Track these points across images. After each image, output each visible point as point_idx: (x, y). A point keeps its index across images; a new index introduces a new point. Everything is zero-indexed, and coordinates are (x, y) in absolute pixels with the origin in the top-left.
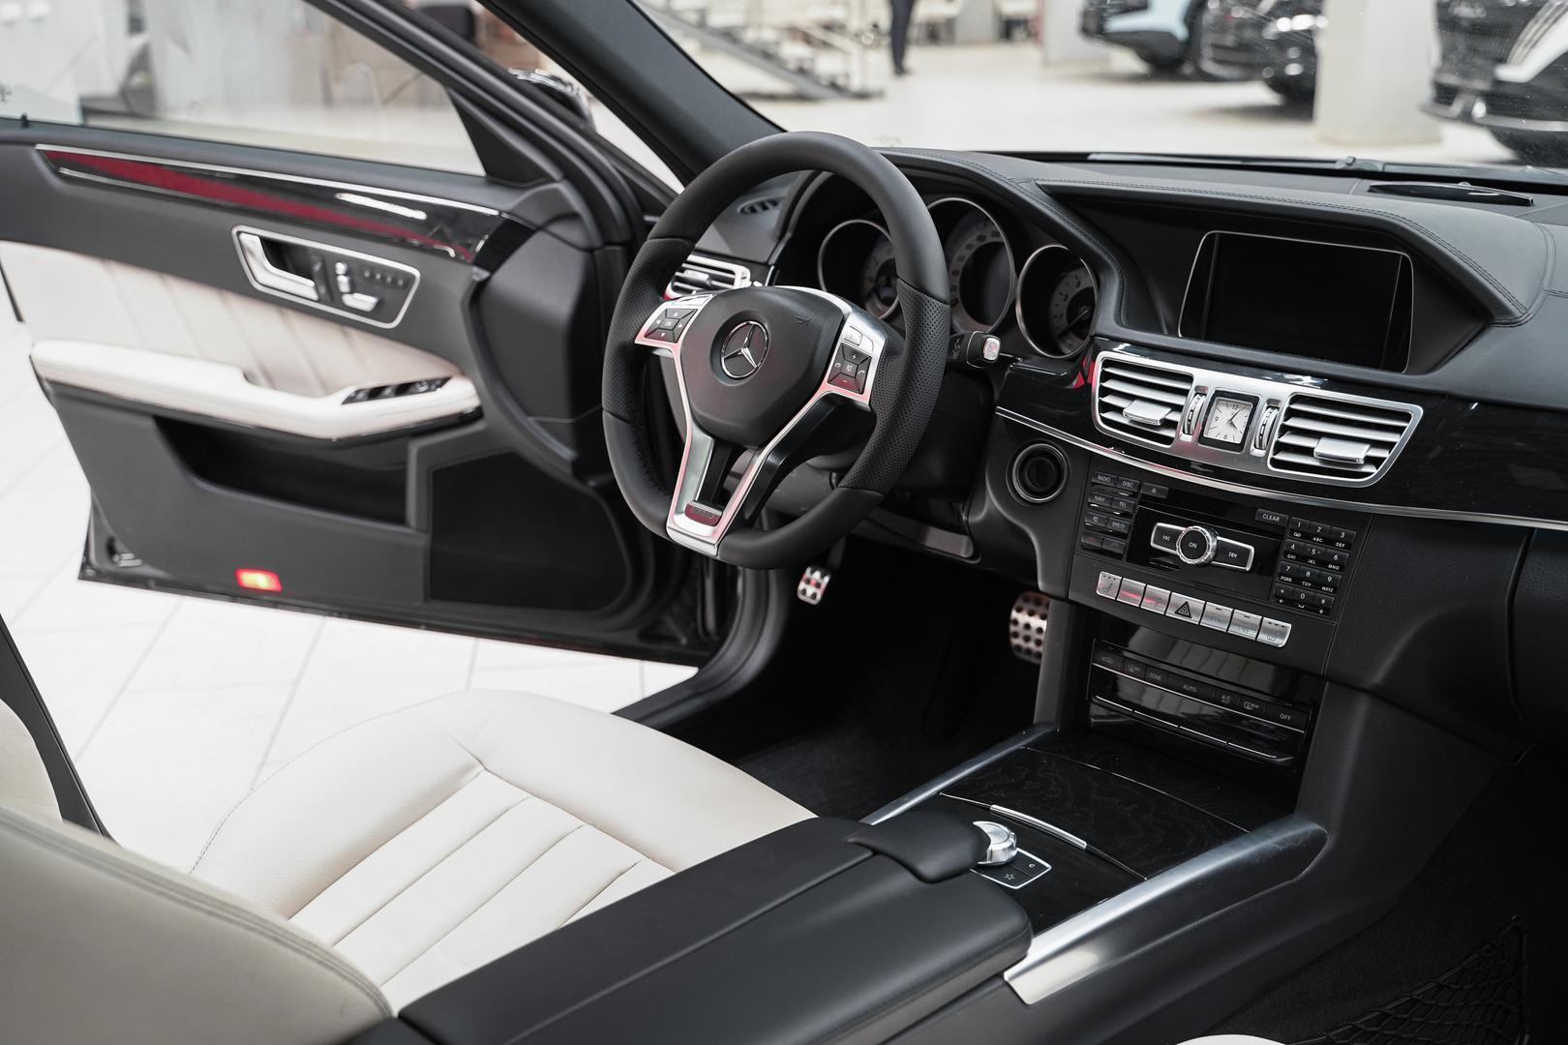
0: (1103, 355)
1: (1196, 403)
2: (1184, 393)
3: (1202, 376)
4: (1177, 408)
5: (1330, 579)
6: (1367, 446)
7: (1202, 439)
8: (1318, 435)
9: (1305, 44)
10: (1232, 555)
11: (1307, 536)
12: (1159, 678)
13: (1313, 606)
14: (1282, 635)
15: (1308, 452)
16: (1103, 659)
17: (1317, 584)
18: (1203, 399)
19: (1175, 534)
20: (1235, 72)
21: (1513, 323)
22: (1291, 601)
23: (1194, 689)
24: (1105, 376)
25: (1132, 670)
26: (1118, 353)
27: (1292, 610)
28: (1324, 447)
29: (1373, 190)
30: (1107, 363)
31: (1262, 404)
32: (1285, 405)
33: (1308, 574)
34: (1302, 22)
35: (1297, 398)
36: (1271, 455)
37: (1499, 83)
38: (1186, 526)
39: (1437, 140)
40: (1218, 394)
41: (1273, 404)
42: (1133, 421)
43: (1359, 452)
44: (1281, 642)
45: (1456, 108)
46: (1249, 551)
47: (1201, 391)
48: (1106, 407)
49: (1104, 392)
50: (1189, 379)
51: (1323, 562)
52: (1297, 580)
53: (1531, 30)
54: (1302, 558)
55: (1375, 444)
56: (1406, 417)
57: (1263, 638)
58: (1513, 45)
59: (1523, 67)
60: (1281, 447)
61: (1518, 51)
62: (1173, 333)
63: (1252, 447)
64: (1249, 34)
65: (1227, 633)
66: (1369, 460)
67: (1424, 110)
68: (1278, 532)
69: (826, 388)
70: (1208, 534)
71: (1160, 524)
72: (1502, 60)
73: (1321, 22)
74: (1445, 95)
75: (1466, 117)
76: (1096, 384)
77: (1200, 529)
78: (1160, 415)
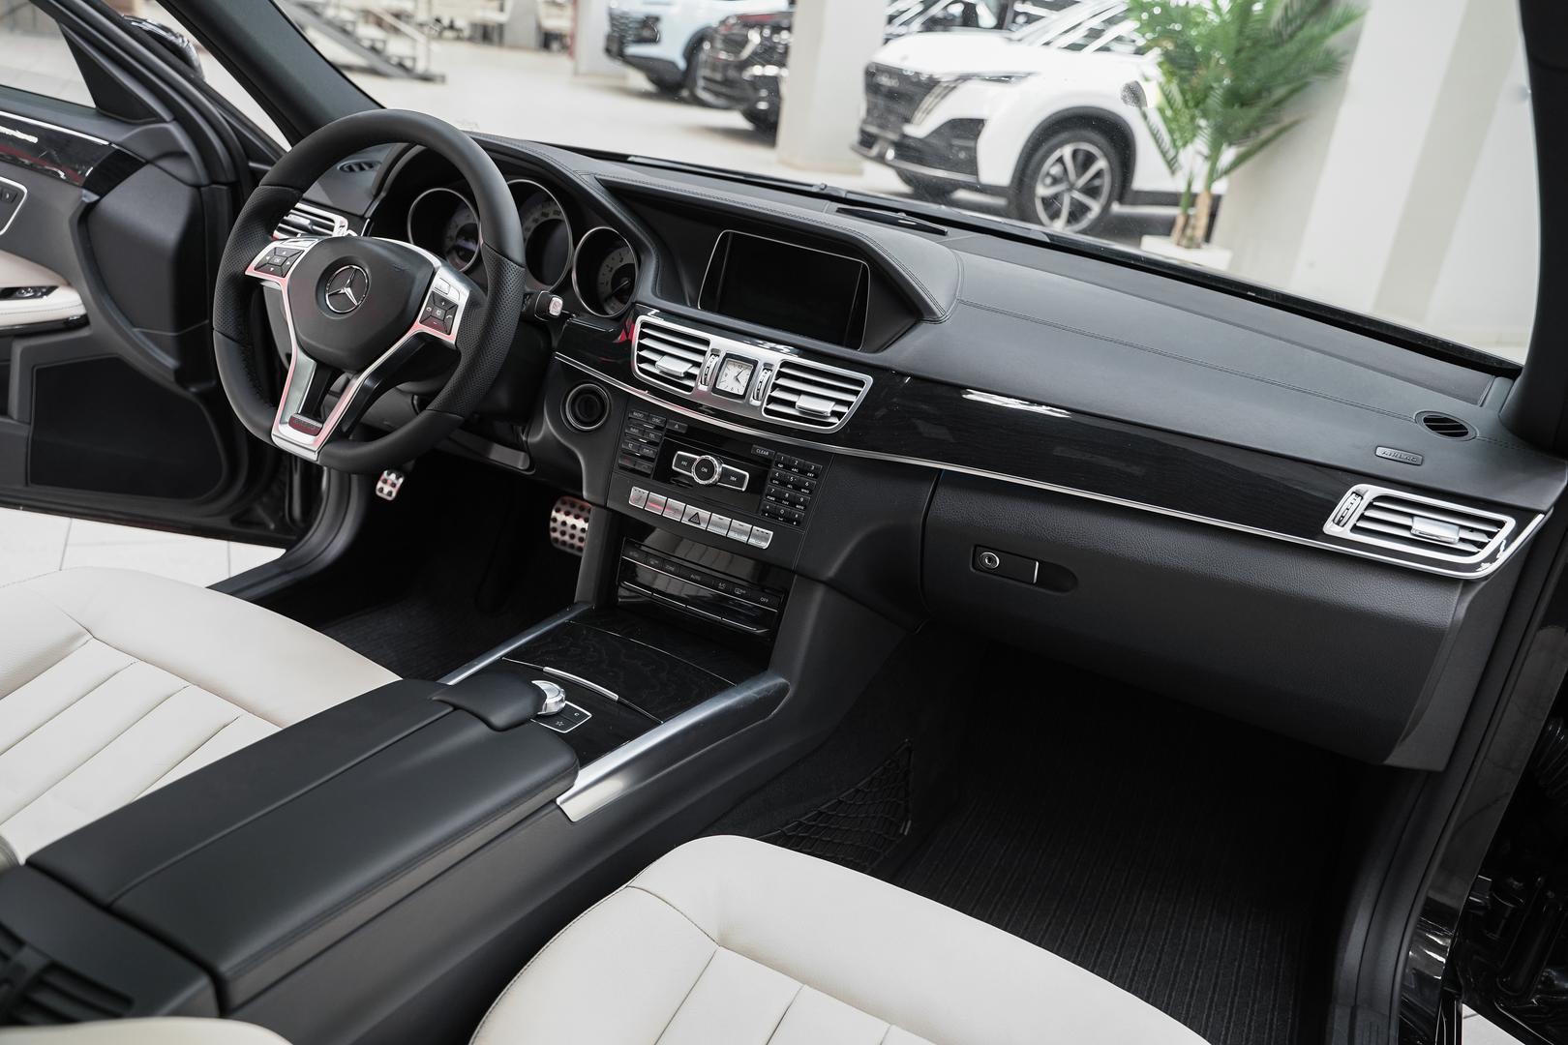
0: (641, 318)
1: (712, 362)
2: (703, 353)
3: (717, 341)
4: (697, 364)
5: (802, 500)
6: (833, 403)
7: (714, 389)
8: (799, 392)
9: (773, 83)
10: (733, 478)
11: (788, 467)
12: (673, 569)
13: (789, 520)
14: (766, 540)
15: (792, 404)
16: (631, 553)
17: (793, 503)
18: (717, 359)
19: (691, 461)
20: (721, 102)
21: (936, 321)
22: (774, 515)
23: (698, 578)
24: (643, 335)
25: (652, 563)
26: (651, 318)
27: (774, 521)
28: (803, 402)
29: (840, 211)
30: (645, 325)
31: (760, 366)
32: (776, 368)
33: (787, 495)
34: (771, 70)
35: (785, 364)
36: (764, 405)
37: (905, 136)
38: (700, 455)
39: (860, 173)
40: (728, 356)
41: (768, 367)
42: (662, 372)
43: (827, 407)
44: (765, 545)
45: (875, 151)
46: (745, 476)
47: (715, 353)
48: (642, 359)
49: (642, 347)
50: (706, 343)
51: (797, 487)
52: (779, 499)
53: (928, 100)
54: (783, 483)
55: (839, 402)
56: (861, 383)
57: (752, 541)
58: (915, 110)
59: (921, 128)
60: (772, 400)
61: (918, 115)
62: (696, 307)
63: (751, 398)
64: (732, 74)
65: (726, 538)
66: (834, 414)
67: (853, 149)
68: (767, 463)
69: (418, 327)
70: (716, 462)
71: (679, 452)
72: (907, 120)
73: (784, 72)
74: (867, 141)
75: (881, 159)
76: (636, 341)
77: (710, 458)
78: (680, 368)
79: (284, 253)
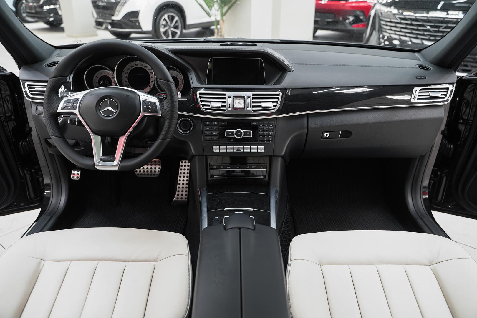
0: (198, 93)
1: (230, 100)
2: (225, 98)
3: (228, 93)
4: (225, 102)
5: (271, 134)
7: (234, 108)
8: (260, 102)
9: (55, 11)
10: (248, 134)
11: (263, 125)
12: (230, 167)
13: (268, 141)
14: (262, 149)
15: (260, 106)
16: (213, 167)
17: (268, 135)
19: (232, 133)
20: (36, 19)
22: (263, 141)
23: (239, 167)
24: (200, 98)
25: (222, 168)
26: (202, 91)
27: (263, 143)
28: (263, 105)
29: (221, 45)
30: (200, 94)
31: (246, 97)
32: (252, 97)
33: (266, 134)
34: (52, 7)
35: (253, 95)
36: (252, 109)
37: (113, 20)
39: (96, 35)
40: (235, 97)
41: (249, 97)
42: (212, 107)
43: (271, 105)
44: (263, 151)
45: (104, 27)
46: (251, 132)
47: (230, 97)
48: (203, 105)
49: (202, 101)
50: (225, 95)
51: (268, 130)
52: (263, 136)
53: (118, 8)
54: (264, 130)
55: (273, 102)
56: (279, 95)
57: (259, 151)
58: (115, 12)
59: (118, 17)
60: (254, 107)
61: (116, 13)
64: (38, 10)
65: (250, 152)
66: (274, 106)
67: (94, 27)
68: (256, 126)
69: (142, 114)
70: (241, 130)
71: (227, 131)
72: (113, 15)
73: (57, 6)
74: (99, 24)
75: (107, 29)
76: (199, 100)
77: (239, 130)
78: (220, 104)
79: (71, 101)
